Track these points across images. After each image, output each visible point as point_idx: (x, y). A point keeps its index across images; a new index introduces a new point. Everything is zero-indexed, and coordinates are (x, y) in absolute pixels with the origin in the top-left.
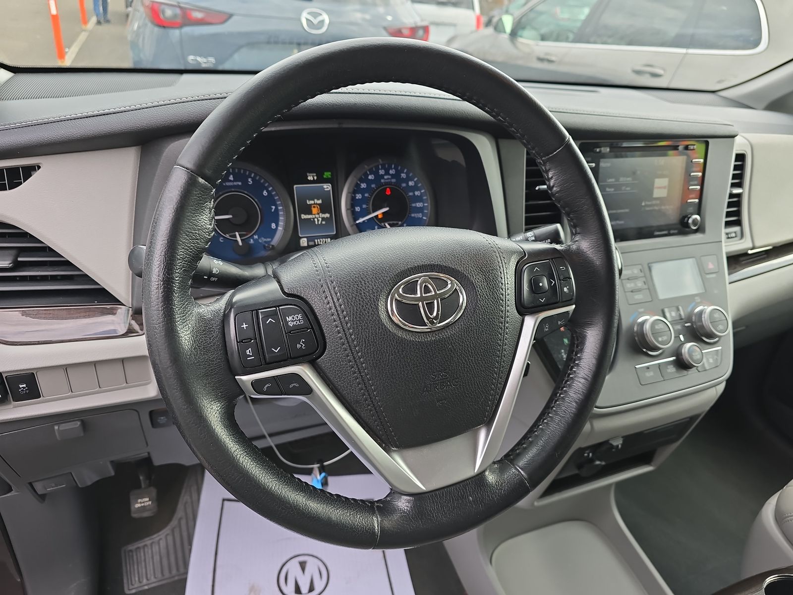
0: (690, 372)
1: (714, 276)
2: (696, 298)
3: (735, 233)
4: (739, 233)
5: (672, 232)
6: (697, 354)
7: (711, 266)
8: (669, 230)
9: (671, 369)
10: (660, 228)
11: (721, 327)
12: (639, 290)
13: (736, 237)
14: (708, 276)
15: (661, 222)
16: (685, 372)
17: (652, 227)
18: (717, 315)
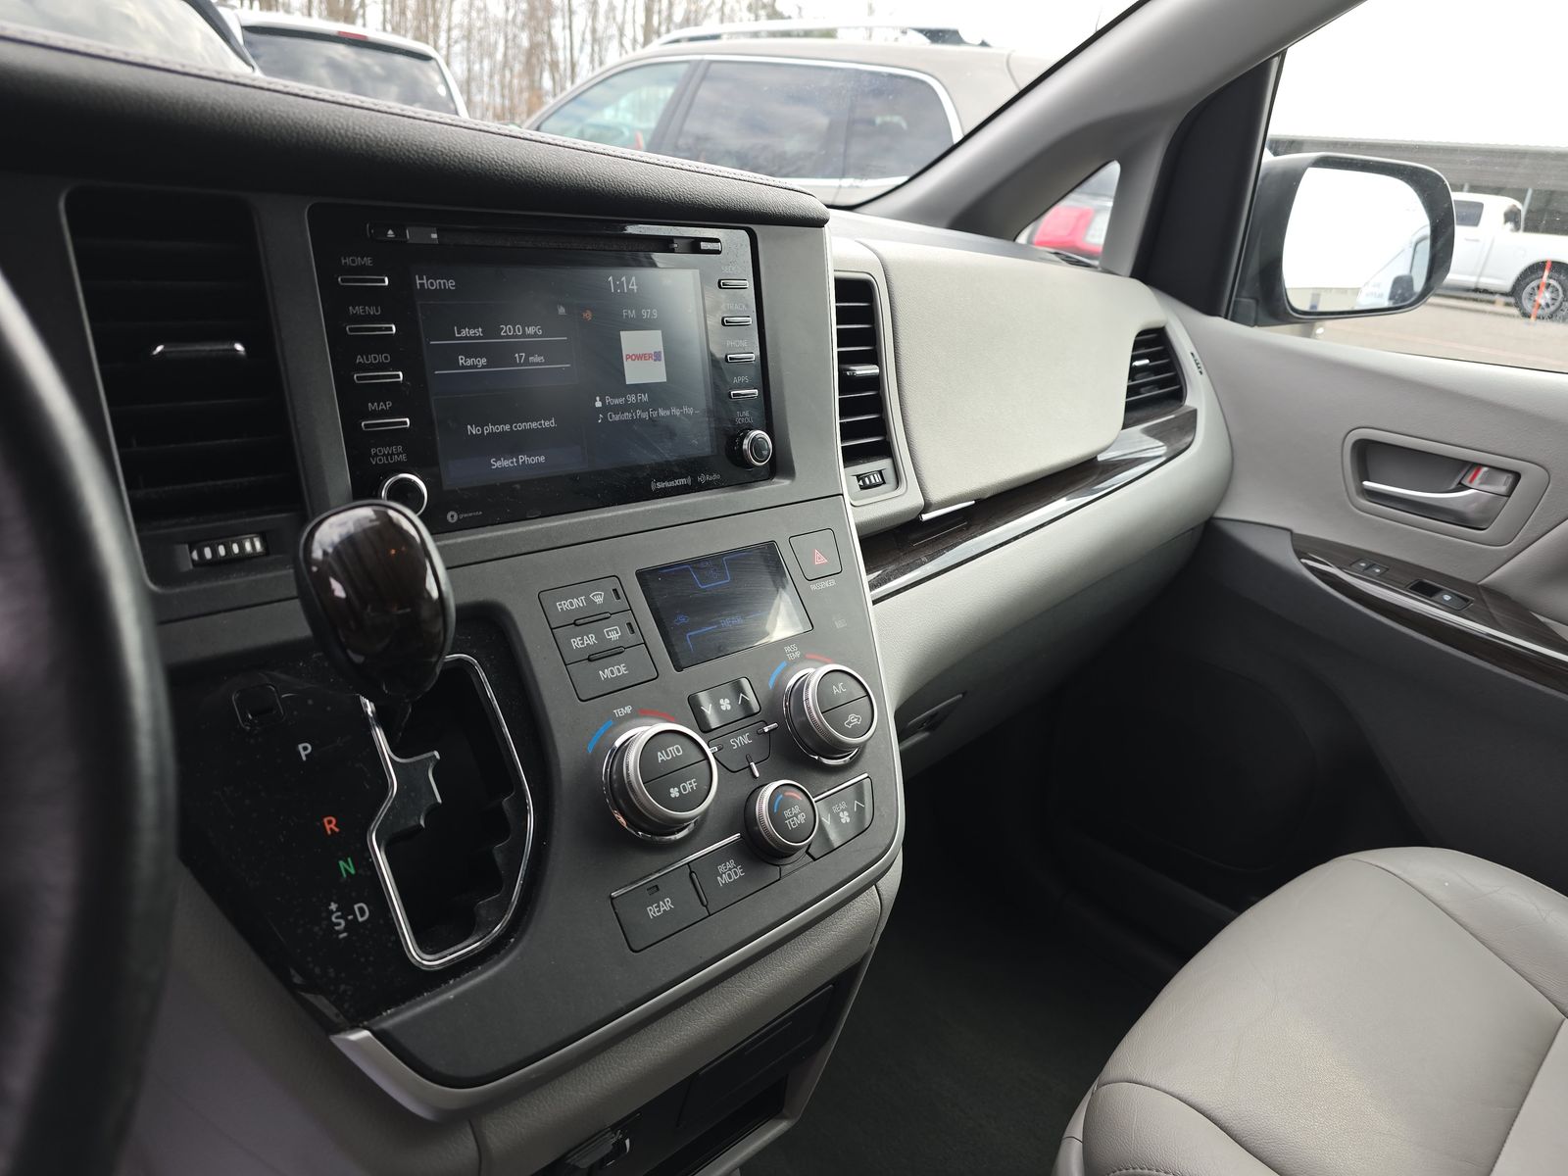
0: (786, 869)
1: (830, 583)
2: (788, 649)
3: (880, 472)
4: (889, 475)
5: (702, 479)
6: (796, 809)
7: (820, 559)
8: (694, 474)
9: (729, 873)
10: (665, 471)
11: (853, 720)
12: (613, 652)
13: (884, 483)
14: (814, 586)
15: (667, 452)
16: (773, 872)
17: (641, 467)
18: (841, 688)
